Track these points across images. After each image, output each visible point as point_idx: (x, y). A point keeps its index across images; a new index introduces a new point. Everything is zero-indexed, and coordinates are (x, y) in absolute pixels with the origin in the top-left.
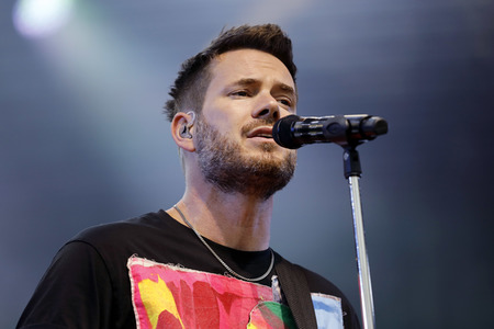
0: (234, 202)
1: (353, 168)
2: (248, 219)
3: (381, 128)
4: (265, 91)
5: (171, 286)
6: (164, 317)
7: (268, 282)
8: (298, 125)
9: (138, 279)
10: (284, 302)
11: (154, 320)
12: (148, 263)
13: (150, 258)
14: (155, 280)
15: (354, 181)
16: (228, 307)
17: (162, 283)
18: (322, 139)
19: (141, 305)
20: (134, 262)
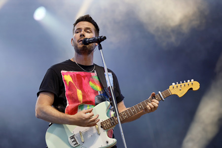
0: (82, 56)
1: (100, 48)
2: (85, 59)
3: (105, 38)
4: (83, 30)
5: (71, 76)
6: (70, 82)
7: (94, 72)
8: (87, 40)
9: (64, 75)
10: (98, 75)
11: (68, 83)
12: (65, 72)
13: (66, 70)
14: (67, 75)
15: (101, 50)
16: (84, 78)
17: (69, 75)
18: (92, 42)
19: (65, 81)
20: (62, 72)
